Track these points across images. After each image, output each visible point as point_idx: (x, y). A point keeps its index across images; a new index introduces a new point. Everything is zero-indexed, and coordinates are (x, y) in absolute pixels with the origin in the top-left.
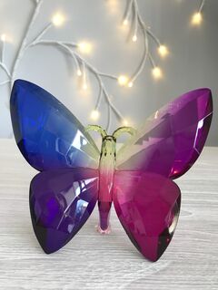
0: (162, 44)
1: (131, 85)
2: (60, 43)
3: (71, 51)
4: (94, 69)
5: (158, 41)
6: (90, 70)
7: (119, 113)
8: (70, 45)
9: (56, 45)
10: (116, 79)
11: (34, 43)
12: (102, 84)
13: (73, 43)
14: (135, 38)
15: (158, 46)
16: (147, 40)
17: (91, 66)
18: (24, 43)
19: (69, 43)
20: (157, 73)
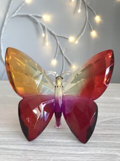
0: (97, 15)
1: (77, 42)
2: (30, 15)
3: (38, 20)
4: (53, 32)
5: (95, 12)
6: (51, 33)
7: (69, 61)
8: (37, 17)
9: (28, 16)
10: (67, 39)
11: (14, 15)
12: (58, 42)
13: (39, 15)
14: (79, 11)
15: (95, 16)
16: (87, 12)
17: (51, 30)
18: (7, 16)
19: (36, 15)
20: (94, 34)
